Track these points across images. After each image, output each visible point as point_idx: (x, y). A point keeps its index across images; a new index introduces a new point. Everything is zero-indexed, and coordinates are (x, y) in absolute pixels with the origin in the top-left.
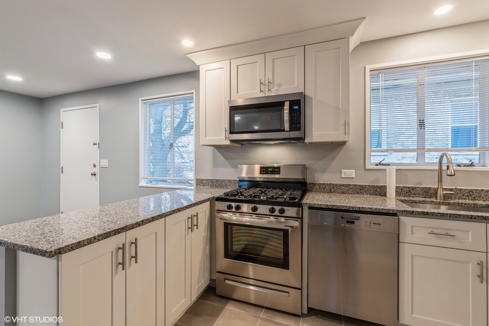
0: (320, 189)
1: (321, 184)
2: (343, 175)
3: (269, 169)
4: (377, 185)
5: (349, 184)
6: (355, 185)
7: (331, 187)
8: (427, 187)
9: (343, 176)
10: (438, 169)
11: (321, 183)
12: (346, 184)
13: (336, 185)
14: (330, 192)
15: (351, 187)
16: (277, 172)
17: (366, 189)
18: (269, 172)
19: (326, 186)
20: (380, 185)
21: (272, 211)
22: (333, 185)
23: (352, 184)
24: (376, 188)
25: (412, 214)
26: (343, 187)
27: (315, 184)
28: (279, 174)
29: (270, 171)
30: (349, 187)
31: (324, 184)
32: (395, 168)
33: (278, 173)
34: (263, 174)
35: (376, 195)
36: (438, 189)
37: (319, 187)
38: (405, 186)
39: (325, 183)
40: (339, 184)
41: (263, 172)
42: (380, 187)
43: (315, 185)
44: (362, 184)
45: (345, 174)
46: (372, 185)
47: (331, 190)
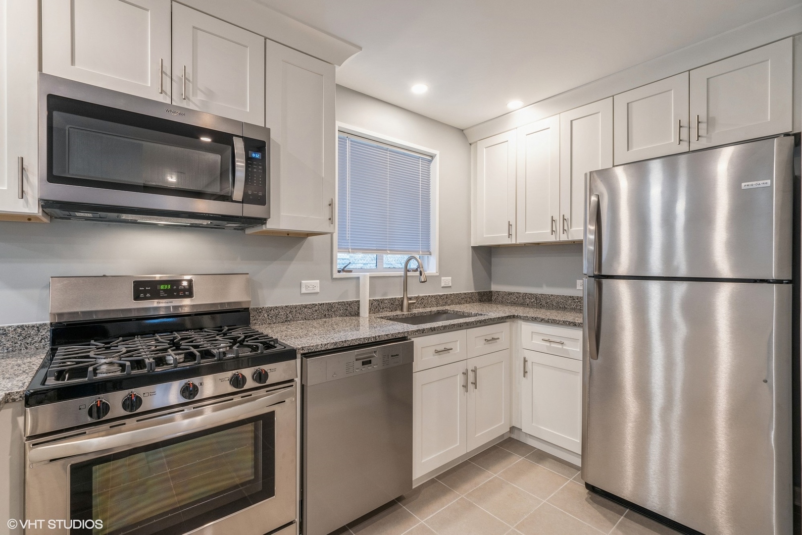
0: (269, 319)
1: (271, 309)
2: (304, 288)
3: (162, 287)
4: (347, 300)
5: (314, 303)
6: (321, 304)
7: (288, 313)
8: (393, 298)
9: (304, 291)
10: (403, 275)
11: (270, 306)
12: (309, 303)
13: (296, 307)
14: (287, 321)
15: (317, 308)
16: (184, 293)
17: (335, 309)
18: (162, 294)
19: (281, 311)
20: (351, 300)
21: (237, 381)
22: (291, 307)
23: (317, 303)
24: (347, 306)
25: (422, 332)
26: (306, 310)
27: (260, 310)
28: (190, 295)
29: (165, 291)
30: (314, 309)
31: (276, 308)
32: (368, 274)
33: (187, 293)
34: (145, 298)
35: (347, 316)
36: (403, 298)
37: (268, 315)
38: (374, 299)
39: (277, 305)
40: (299, 305)
41: (145, 295)
42: (350, 304)
43: (260, 312)
44: (330, 302)
45: (307, 287)
46: (342, 301)
47: (287, 317)
